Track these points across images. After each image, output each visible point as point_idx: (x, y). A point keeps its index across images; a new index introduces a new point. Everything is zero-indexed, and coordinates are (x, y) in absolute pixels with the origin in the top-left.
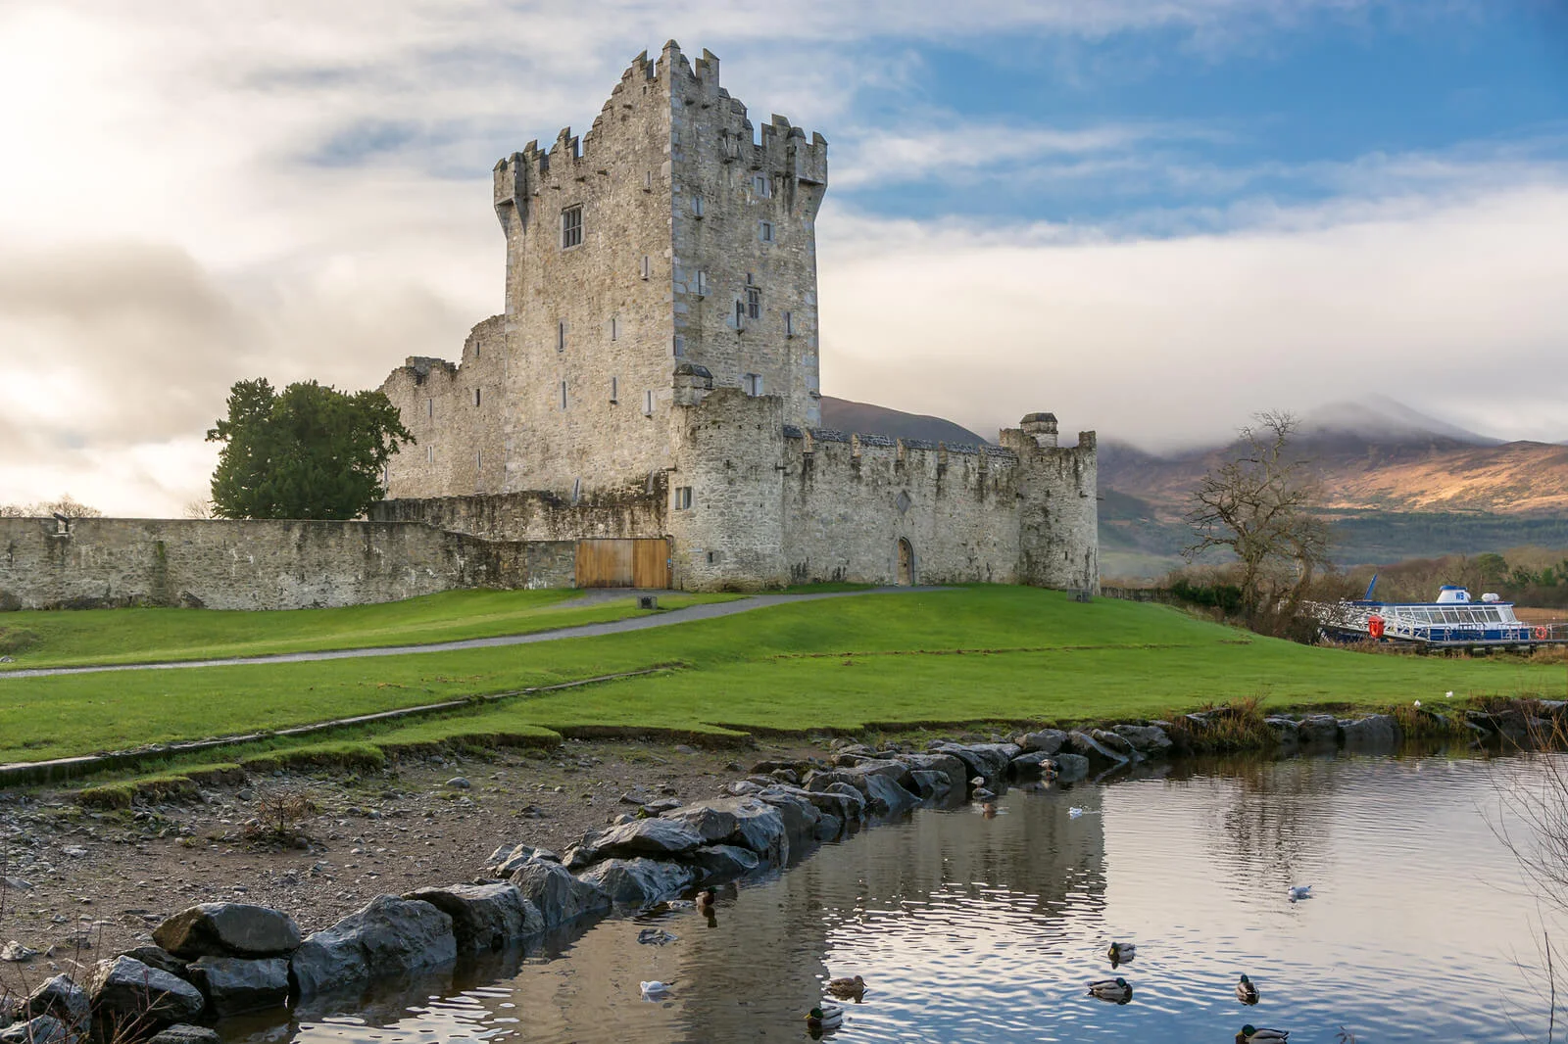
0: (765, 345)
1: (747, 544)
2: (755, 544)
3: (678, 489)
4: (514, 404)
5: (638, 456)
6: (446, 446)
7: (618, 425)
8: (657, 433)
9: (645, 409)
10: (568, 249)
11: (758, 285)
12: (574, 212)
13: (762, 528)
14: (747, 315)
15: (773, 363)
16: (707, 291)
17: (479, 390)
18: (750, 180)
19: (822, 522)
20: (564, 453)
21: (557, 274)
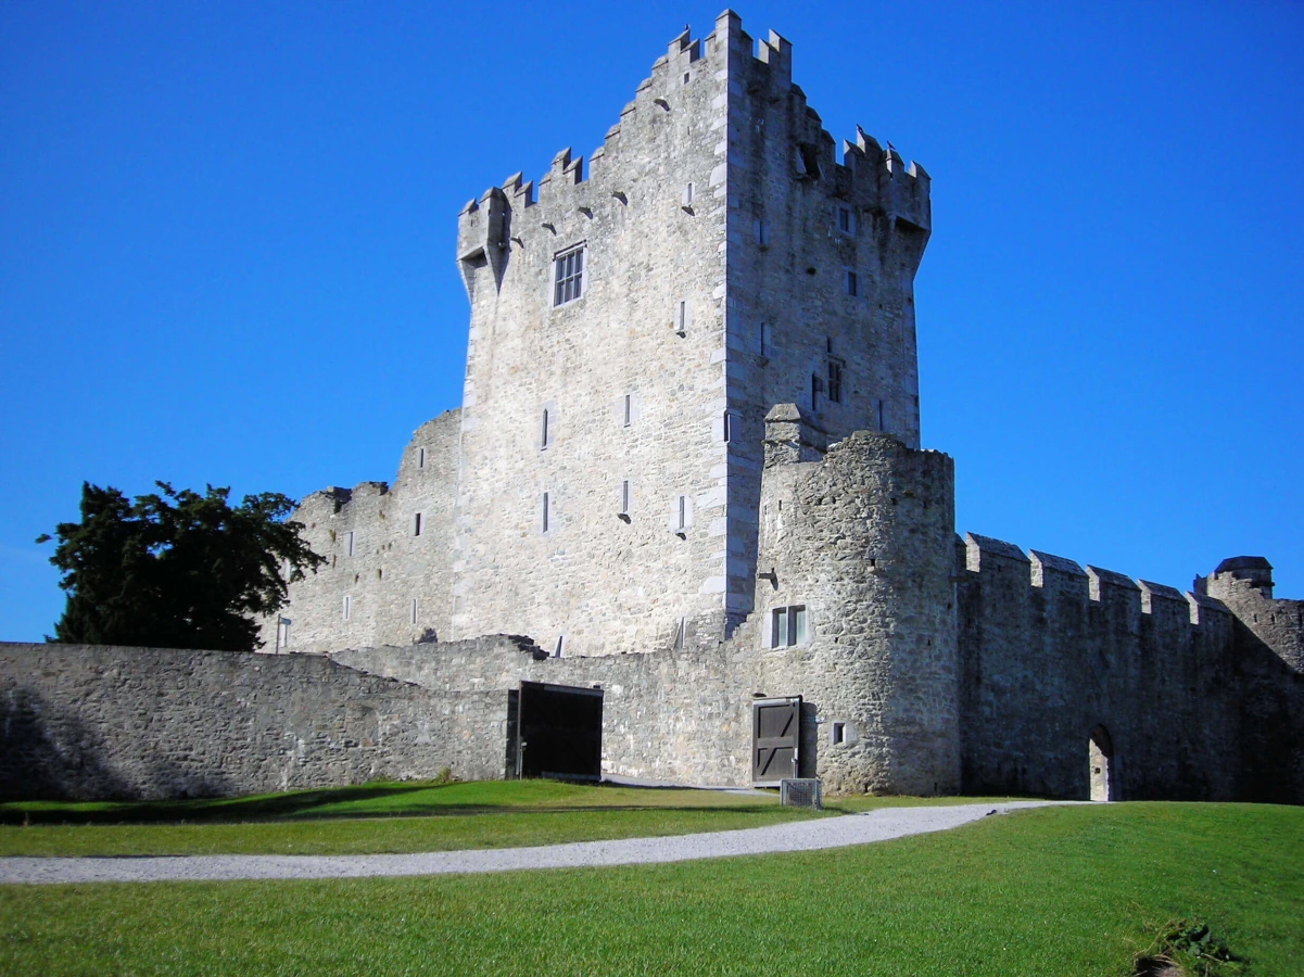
1: (906, 710)
2: (919, 711)
3: (777, 612)
4: (469, 530)
5: (660, 596)
6: (369, 596)
7: (629, 551)
8: (693, 559)
9: (674, 524)
10: (559, 307)
11: (841, 355)
12: (570, 256)
13: (930, 682)
14: (826, 395)
16: (774, 353)
17: (419, 515)
18: (830, 209)
19: (993, 690)
20: (540, 598)
21: (543, 343)
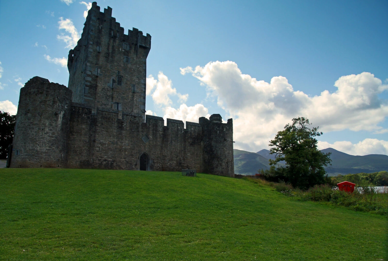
0: (123, 94)
2: (36, 147)
11: (122, 75)
13: (42, 140)
14: (117, 84)
15: (126, 100)
16: (100, 75)
18: (121, 44)
